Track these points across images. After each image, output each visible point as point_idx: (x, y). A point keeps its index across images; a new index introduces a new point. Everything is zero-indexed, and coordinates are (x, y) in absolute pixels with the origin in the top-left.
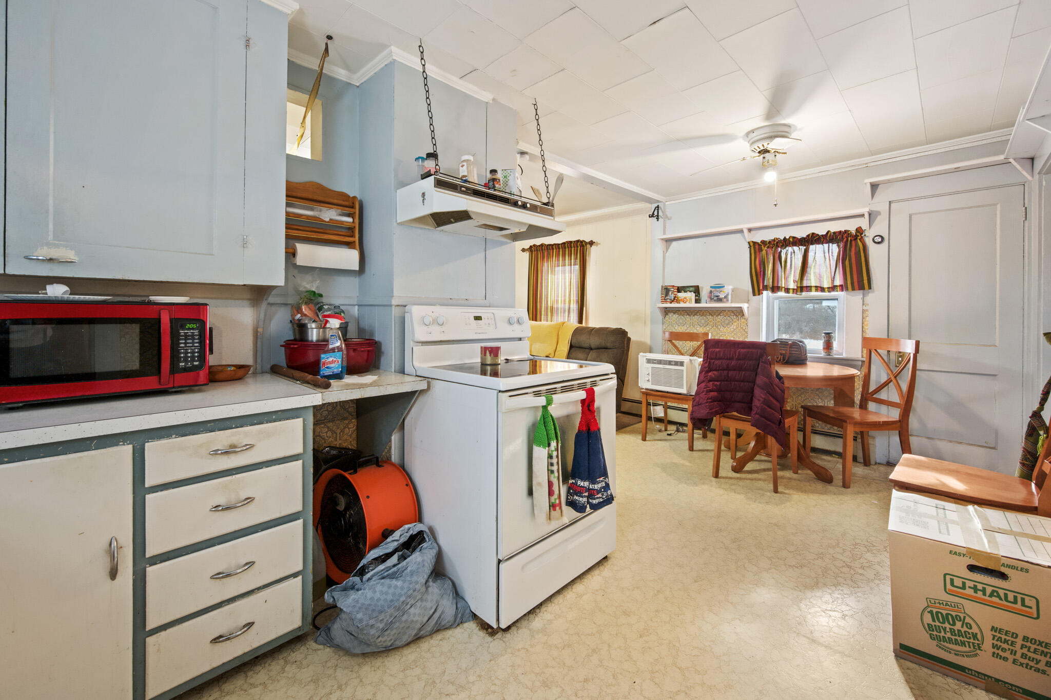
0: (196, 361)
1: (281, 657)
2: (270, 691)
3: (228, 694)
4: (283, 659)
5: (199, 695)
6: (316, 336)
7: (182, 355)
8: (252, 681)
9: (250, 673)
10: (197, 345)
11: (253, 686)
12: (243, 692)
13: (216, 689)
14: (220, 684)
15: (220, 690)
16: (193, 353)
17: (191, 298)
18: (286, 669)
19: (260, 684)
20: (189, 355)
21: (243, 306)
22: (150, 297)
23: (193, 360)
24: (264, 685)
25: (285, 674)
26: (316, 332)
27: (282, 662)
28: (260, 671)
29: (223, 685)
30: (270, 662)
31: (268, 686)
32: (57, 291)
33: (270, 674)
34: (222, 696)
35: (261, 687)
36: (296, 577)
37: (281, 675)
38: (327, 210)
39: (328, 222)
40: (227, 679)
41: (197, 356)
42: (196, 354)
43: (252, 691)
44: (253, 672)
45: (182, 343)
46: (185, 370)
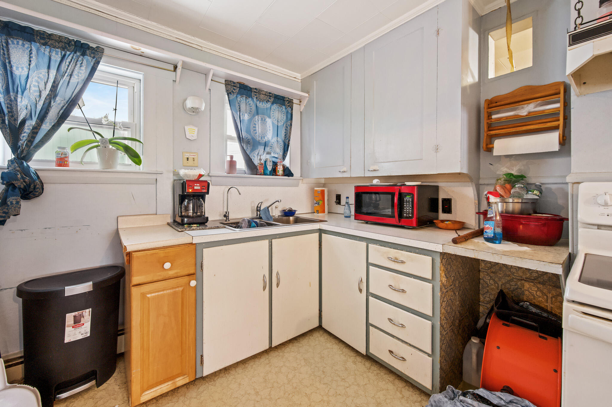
0: (410, 214)
1: (423, 397)
2: (401, 401)
3: (393, 384)
4: (422, 399)
5: (389, 373)
6: (501, 208)
7: (405, 210)
8: (403, 390)
9: (407, 387)
10: (411, 206)
11: (401, 392)
12: (396, 389)
13: (394, 378)
14: (397, 378)
15: (394, 379)
16: (409, 210)
17: (422, 182)
18: (416, 403)
19: (403, 395)
20: (408, 211)
21: (469, 186)
22: (405, 183)
23: (409, 214)
24: (403, 397)
25: (413, 404)
26: (501, 205)
27: (419, 399)
28: (410, 391)
29: (397, 380)
30: (417, 393)
31: (403, 399)
32: (375, 182)
33: (410, 397)
34: (391, 382)
35: (401, 396)
36: (429, 356)
37: (412, 403)
38: (527, 106)
39: (526, 115)
40: (400, 379)
41: (411, 212)
42: (410, 211)
43: (398, 393)
44: (408, 388)
45: (405, 205)
46: (407, 217)
